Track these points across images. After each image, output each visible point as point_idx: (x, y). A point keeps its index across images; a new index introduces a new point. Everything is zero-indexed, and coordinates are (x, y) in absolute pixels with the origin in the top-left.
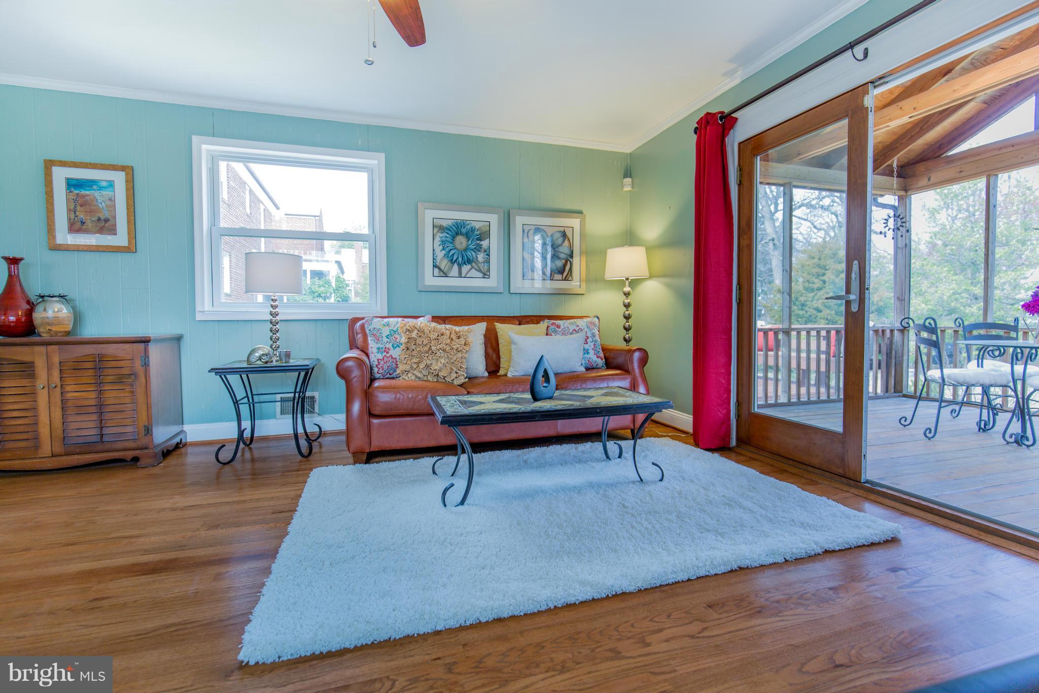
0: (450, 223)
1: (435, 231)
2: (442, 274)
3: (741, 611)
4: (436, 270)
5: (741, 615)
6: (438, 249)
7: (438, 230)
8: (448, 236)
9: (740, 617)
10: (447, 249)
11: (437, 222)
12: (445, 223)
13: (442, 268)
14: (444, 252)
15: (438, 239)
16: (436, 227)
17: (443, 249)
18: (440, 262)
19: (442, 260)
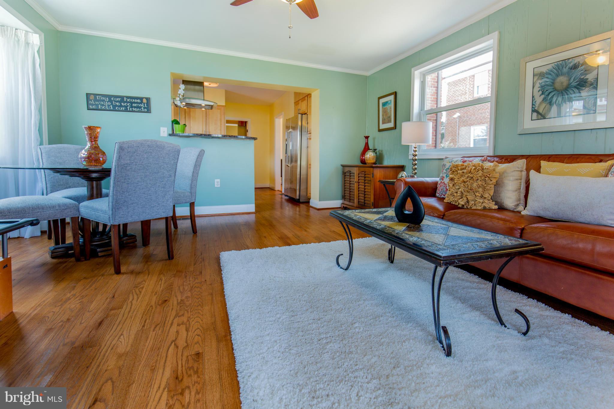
0: (550, 67)
1: (535, 79)
2: (540, 116)
3: (184, 368)
4: (535, 114)
5: (180, 366)
6: (537, 94)
7: (538, 78)
8: (547, 80)
9: (178, 365)
10: (547, 93)
11: (537, 71)
12: (544, 70)
13: (541, 111)
14: (543, 96)
15: (537, 85)
16: (536, 75)
17: (542, 94)
18: (539, 107)
19: (541, 103)
